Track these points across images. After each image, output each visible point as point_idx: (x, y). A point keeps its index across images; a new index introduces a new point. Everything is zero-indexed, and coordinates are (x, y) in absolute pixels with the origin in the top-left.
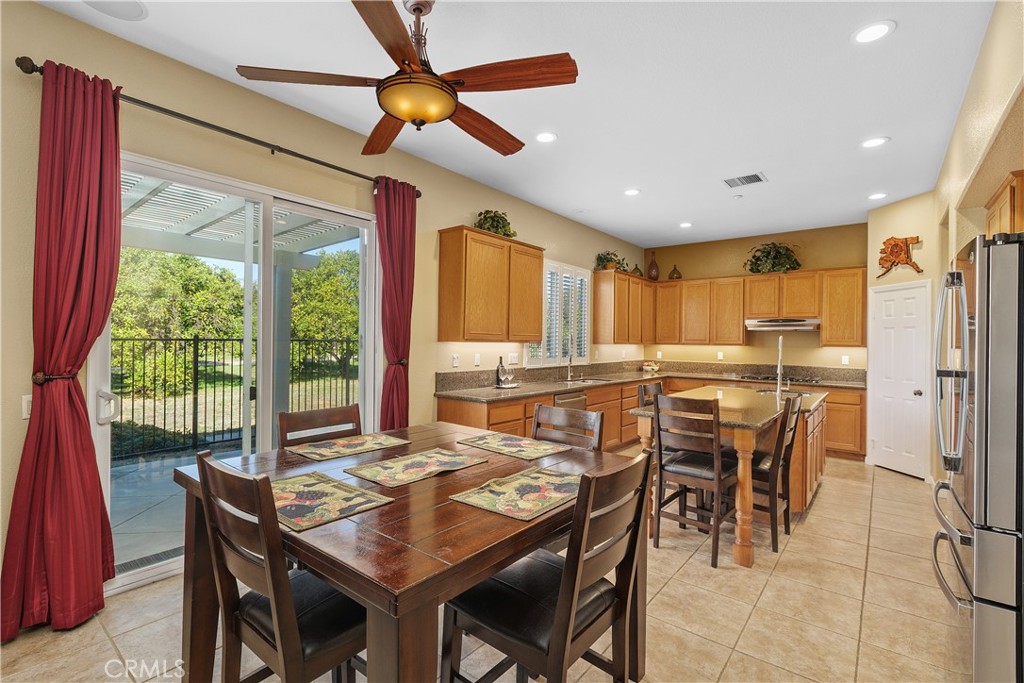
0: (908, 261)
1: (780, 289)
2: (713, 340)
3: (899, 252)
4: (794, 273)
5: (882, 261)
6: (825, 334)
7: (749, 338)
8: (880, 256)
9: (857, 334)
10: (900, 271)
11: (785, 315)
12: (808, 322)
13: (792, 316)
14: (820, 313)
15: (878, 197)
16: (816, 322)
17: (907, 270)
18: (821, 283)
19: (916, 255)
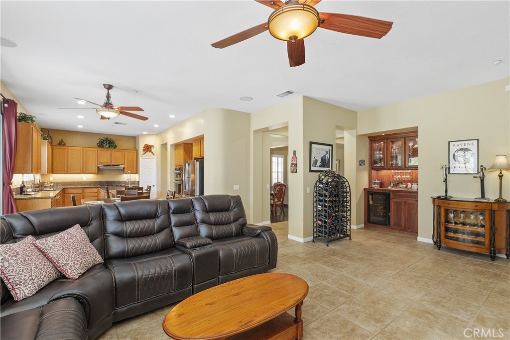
0: (151, 151)
1: (111, 154)
2: (84, 172)
3: (148, 148)
4: (115, 150)
5: (144, 150)
6: (126, 170)
7: (99, 171)
8: (143, 148)
9: (135, 170)
10: (148, 153)
11: (113, 163)
12: (121, 166)
13: (115, 164)
14: (124, 163)
15: (145, 133)
16: (123, 166)
17: (151, 154)
18: (125, 154)
19: (153, 150)
